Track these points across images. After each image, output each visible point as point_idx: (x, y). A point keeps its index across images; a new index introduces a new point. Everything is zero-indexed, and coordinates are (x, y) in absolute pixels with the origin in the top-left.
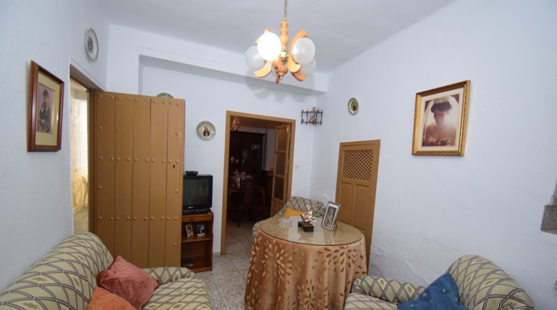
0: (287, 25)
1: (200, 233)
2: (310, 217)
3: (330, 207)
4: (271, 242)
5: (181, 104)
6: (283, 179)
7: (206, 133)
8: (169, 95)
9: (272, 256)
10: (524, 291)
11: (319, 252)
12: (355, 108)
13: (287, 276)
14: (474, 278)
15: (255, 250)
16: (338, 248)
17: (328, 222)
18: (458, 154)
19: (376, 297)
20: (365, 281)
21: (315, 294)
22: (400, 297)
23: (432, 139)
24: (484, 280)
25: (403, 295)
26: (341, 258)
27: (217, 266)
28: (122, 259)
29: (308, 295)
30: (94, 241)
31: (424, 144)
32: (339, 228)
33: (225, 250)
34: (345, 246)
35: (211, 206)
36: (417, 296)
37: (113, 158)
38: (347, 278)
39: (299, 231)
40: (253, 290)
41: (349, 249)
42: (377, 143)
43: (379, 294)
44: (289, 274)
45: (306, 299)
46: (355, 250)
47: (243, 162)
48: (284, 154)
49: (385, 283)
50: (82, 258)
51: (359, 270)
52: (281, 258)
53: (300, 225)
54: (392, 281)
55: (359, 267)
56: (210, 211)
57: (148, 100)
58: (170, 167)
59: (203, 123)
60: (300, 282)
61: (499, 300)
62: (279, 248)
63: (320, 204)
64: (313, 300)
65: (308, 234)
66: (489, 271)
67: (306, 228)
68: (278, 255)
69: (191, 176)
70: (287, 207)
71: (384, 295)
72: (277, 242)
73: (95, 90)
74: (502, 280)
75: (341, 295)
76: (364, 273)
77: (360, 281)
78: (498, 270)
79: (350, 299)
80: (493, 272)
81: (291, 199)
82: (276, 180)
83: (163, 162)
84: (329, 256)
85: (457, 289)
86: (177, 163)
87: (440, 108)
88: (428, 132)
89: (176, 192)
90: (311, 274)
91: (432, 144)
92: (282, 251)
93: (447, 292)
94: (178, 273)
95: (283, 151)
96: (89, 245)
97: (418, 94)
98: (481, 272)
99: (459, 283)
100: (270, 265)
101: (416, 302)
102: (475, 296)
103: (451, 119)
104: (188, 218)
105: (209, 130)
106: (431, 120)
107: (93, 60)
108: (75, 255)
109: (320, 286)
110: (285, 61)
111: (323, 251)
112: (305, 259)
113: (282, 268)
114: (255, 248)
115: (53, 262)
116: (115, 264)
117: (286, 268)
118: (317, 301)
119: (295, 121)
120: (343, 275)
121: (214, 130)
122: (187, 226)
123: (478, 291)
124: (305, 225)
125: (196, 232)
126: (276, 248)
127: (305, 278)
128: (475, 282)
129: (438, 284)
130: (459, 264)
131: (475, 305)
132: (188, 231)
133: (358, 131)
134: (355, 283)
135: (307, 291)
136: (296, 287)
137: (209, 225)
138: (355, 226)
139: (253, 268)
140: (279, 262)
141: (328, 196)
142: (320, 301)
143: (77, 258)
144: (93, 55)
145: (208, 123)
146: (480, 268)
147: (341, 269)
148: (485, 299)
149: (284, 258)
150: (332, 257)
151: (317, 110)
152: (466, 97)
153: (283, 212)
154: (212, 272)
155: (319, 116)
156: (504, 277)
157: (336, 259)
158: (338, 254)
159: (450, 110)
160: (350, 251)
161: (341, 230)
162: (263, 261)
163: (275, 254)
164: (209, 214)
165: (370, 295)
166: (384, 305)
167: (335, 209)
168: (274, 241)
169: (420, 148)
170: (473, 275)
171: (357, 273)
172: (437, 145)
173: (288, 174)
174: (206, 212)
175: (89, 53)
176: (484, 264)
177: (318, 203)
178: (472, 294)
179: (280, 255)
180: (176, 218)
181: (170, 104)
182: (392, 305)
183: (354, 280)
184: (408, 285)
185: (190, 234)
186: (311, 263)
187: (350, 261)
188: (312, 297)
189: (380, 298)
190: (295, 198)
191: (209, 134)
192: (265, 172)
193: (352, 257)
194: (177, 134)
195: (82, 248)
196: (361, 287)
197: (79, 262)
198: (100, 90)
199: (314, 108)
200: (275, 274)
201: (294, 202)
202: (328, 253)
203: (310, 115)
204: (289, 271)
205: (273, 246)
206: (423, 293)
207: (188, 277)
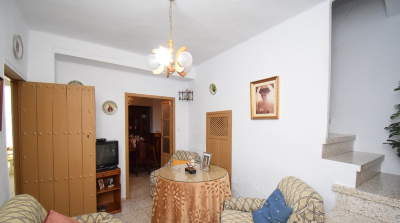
0: (173, 42)
1: (110, 185)
2: (193, 164)
3: (205, 156)
4: (168, 184)
5: (91, 90)
6: (169, 139)
7: (110, 109)
8: (79, 82)
9: (171, 193)
10: (317, 193)
11: (202, 187)
12: (214, 90)
13: (182, 206)
14: (292, 189)
15: (157, 192)
16: (213, 182)
17: (205, 166)
18: (276, 118)
19: (239, 210)
20: (231, 201)
21: (201, 215)
22: (253, 208)
23: (261, 110)
24: (297, 190)
25: (254, 206)
26: (216, 188)
27: (125, 208)
28: (54, 212)
29: (197, 216)
30: (32, 201)
31: (257, 113)
32: (211, 169)
33: (129, 195)
34: (218, 180)
35: (118, 164)
36: (262, 206)
37: (35, 133)
38: (220, 201)
39: (186, 174)
40: (158, 220)
41: (220, 182)
42: (230, 112)
43: (240, 207)
44: (183, 204)
45: (196, 220)
46: (224, 182)
47: (135, 128)
48: (169, 121)
49: (243, 200)
50: (28, 215)
51: (227, 195)
52: (177, 194)
53: (186, 170)
54: (247, 198)
55: (227, 193)
56: (117, 168)
57: (65, 88)
58: (85, 137)
59: (107, 102)
60: (191, 208)
61: (305, 200)
62: (175, 187)
63: (196, 155)
64: (200, 219)
65: (192, 175)
66: (299, 184)
67: (191, 171)
68: (174, 192)
69: (101, 142)
70: (174, 158)
71: (244, 208)
72: (173, 184)
73: (19, 80)
74: (306, 188)
75: (218, 212)
76: (230, 196)
77: (228, 201)
78: (303, 183)
79: (224, 214)
80: (301, 185)
81: (176, 153)
82: (163, 140)
83: (78, 134)
84: (208, 188)
85: (283, 198)
86: (90, 133)
87: (264, 91)
88: (259, 105)
89: (91, 156)
90: (198, 202)
91: (262, 113)
92: (177, 189)
93: (278, 200)
94: (100, 217)
95: (167, 119)
96: (29, 204)
97: (251, 83)
98: (295, 185)
99: (284, 194)
100: (170, 200)
101: (262, 209)
102: (293, 199)
103: (270, 98)
104: (101, 175)
105: (112, 107)
106: (260, 98)
107: (20, 59)
108: (22, 213)
109: (204, 209)
110: (173, 64)
111: (204, 185)
112: (193, 192)
113: (178, 201)
114: (156, 190)
115: (7, 220)
116: (49, 216)
117: (181, 200)
118: (203, 220)
119: (174, 98)
120: (218, 199)
121: (116, 107)
122: (99, 181)
123: (294, 196)
124: (191, 170)
125: (106, 185)
126: (173, 187)
127: (194, 205)
128: (293, 192)
129: (273, 196)
130: (283, 182)
131: (294, 205)
132: (100, 184)
133: (218, 105)
134: (226, 203)
135: (196, 214)
136: (188, 213)
137: (117, 178)
138: (220, 167)
139: (156, 204)
140: (175, 197)
141: (201, 149)
142: (205, 219)
143: (24, 215)
144: (19, 55)
145: (111, 102)
146: (294, 183)
147: (216, 195)
148: (299, 200)
149: (179, 194)
150: (210, 188)
151: (189, 91)
152: (278, 85)
153: (171, 162)
154: (122, 213)
155: (191, 95)
156: (306, 187)
157: (213, 190)
158: (214, 186)
159: (270, 93)
160: (221, 183)
161: (213, 170)
162: (164, 198)
163: (172, 192)
164: (117, 169)
165: (235, 209)
166: (244, 214)
167: (208, 157)
168: (171, 183)
169: (256, 115)
170: (291, 187)
171: (226, 197)
172: (264, 113)
173: (172, 135)
174: (114, 169)
175: (17, 53)
176: (296, 181)
177: (195, 153)
178: (291, 199)
179: (176, 192)
180: (91, 175)
181: (83, 90)
182: (248, 213)
183: (224, 202)
184: (256, 199)
185: (102, 186)
186: (198, 194)
187: (221, 189)
188: (200, 217)
189: (241, 211)
190: (178, 151)
191: (112, 110)
192: (152, 135)
193: (222, 187)
194: (89, 112)
195: (25, 206)
196: (229, 205)
197: (27, 218)
198: (23, 81)
199: (187, 90)
200: (173, 206)
201: (178, 154)
202: (208, 186)
203: (184, 94)
204: (183, 202)
205: (171, 187)
206: (265, 203)
207: (108, 219)
